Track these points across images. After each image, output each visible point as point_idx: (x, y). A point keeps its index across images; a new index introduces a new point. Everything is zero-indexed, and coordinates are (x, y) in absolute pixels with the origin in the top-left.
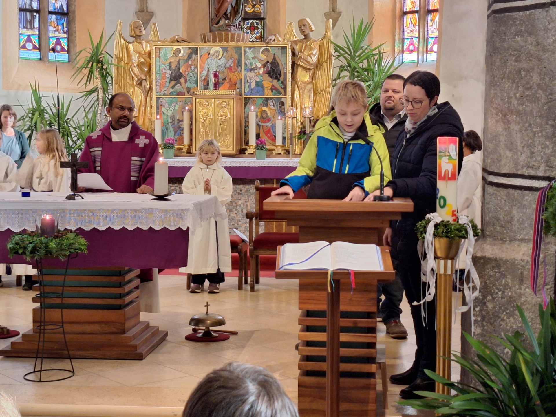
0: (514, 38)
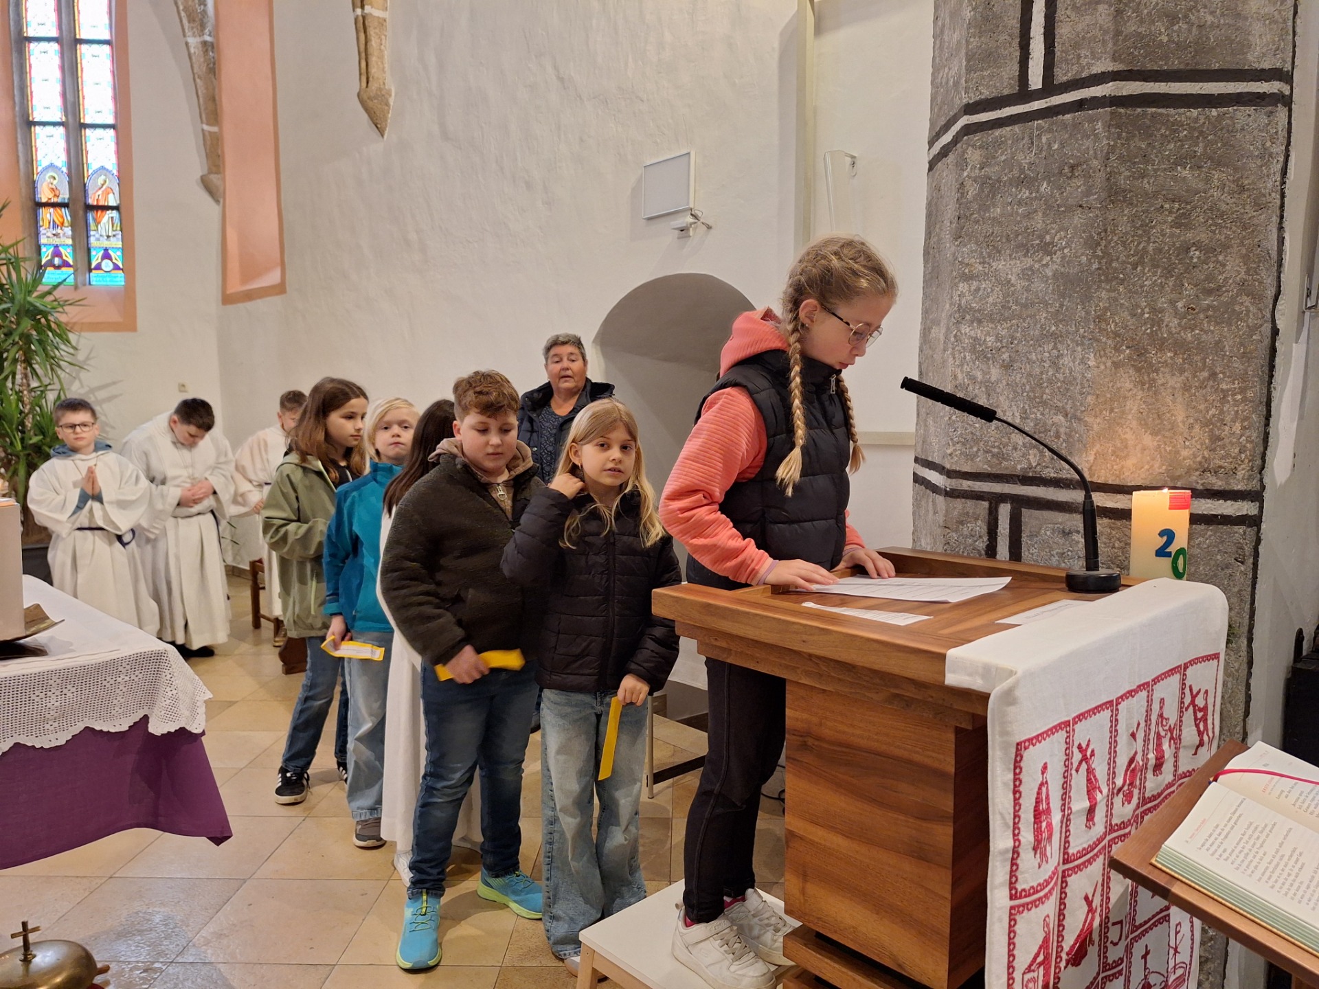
0: (1171, 169)
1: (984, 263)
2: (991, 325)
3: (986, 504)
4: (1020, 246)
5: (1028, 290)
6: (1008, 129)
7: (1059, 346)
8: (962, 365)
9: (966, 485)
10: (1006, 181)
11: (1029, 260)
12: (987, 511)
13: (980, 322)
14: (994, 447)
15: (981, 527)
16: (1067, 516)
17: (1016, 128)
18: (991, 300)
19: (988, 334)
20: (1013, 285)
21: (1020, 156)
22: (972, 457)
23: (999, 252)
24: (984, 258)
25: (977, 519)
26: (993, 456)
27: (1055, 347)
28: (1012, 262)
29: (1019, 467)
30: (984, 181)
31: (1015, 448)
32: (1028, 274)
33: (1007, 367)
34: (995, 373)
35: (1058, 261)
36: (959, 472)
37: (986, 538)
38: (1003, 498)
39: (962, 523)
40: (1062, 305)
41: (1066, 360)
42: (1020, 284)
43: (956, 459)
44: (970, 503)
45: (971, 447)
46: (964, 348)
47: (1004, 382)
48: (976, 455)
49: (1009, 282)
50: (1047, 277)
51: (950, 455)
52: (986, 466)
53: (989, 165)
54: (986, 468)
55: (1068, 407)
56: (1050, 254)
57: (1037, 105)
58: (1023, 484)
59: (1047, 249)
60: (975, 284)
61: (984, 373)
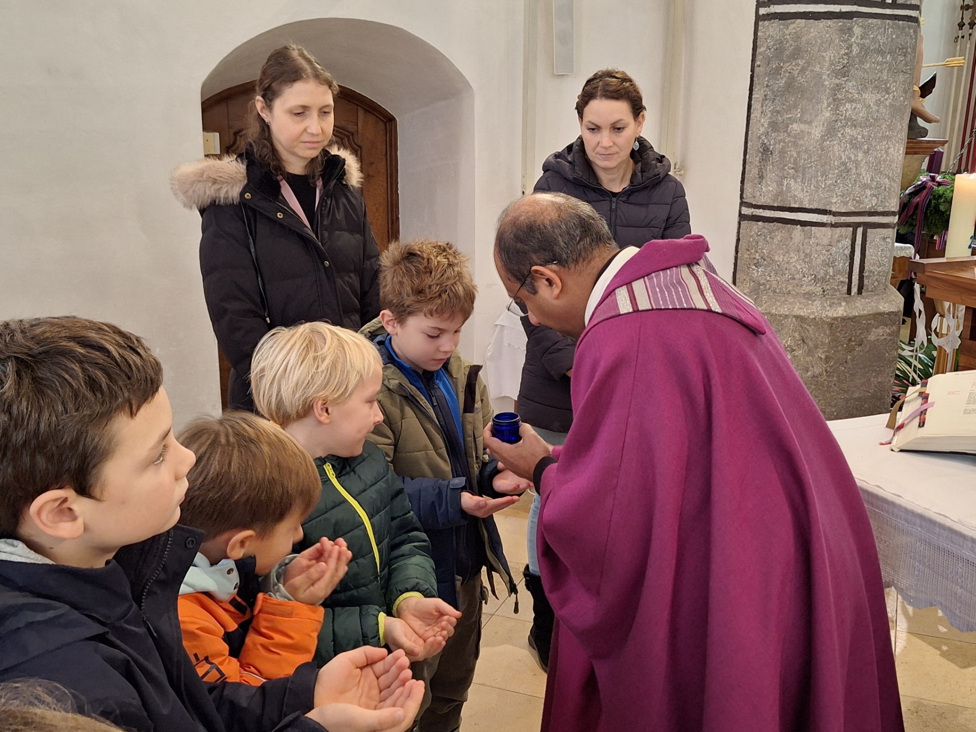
1: (859, 93)
2: (861, 129)
3: (851, 229)
4: (876, 87)
5: (878, 111)
6: (875, 20)
7: (889, 143)
8: (844, 151)
9: (843, 219)
10: (872, 50)
11: (879, 95)
12: (852, 233)
13: (855, 127)
14: (857, 197)
15: (848, 242)
16: (886, 230)
17: (879, 21)
18: (861, 115)
19: (859, 134)
20: (872, 108)
21: (879, 37)
22: (846, 203)
23: (867, 89)
24: (859, 91)
25: (846, 238)
26: (857, 202)
27: (887, 143)
28: (872, 95)
29: (868, 207)
30: (862, 46)
31: (866, 197)
32: (878, 103)
33: (866, 152)
34: (860, 155)
35: (892, 98)
36: (840, 212)
37: (850, 248)
38: (859, 225)
39: (839, 241)
40: (892, 121)
41: (891, 150)
42: (875, 108)
43: (838, 205)
44: (843, 229)
45: (846, 198)
46: (846, 141)
47: (864, 161)
48: (848, 202)
49: (870, 106)
50: (886, 105)
51: (835, 203)
52: (853, 208)
53: (866, 39)
54: (853, 209)
55: (890, 175)
56: (889, 94)
57: (888, 11)
58: (869, 216)
59: (887, 91)
60: (854, 105)
61: (856, 156)
